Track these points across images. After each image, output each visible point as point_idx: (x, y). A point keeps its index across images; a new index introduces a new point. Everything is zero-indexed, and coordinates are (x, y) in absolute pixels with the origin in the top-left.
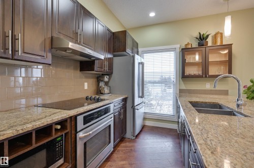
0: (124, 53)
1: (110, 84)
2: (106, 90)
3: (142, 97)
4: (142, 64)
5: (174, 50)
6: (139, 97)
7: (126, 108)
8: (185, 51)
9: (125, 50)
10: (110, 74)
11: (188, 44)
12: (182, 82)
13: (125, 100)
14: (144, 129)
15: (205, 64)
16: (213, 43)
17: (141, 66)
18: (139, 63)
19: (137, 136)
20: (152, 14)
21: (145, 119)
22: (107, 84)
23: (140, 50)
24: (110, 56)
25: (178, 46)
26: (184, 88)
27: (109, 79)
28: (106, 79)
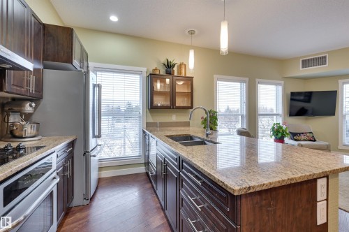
0: (69, 65)
1: (35, 118)
3: (99, 136)
4: (99, 86)
5: (140, 73)
6: (94, 136)
7: (73, 158)
8: (153, 77)
10: (37, 98)
11: (156, 69)
12: (149, 114)
13: (72, 144)
15: (172, 95)
16: (178, 72)
17: (97, 89)
18: (94, 86)
19: (92, 199)
20: (114, 18)
21: (100, 169)
22: (28, 117)
25: (144, 69)
26: (152, 121)
27: (35, 109)
28: (28, 108)
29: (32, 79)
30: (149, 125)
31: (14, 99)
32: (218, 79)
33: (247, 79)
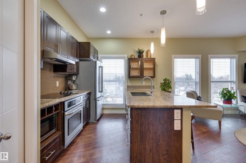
0: (88, 59)
1: (76, 82)
2: (74, 87)
3: (102, 92)
4: (101, 67)
5: (124, 58)
6: (99, 92)
7: (90, 100)
8: (130, 60)
9: (89, 57)
10: (77, 74)
11: (132, 55)
12: (129, 81)
13: (89, 94)
14: (103, 116)
15: (142, 70)
16: (146, 56)
17: (101, 68)
18: (99, 67)
19: (98, 120)
20: (109, 32)
21: (103, 109)
22: (74, 82)
23: (99, 56)
24: (77, 60)
25: (126, 56)
26: (131, 85)
27: (76, 78)
28: (74, 78)
29: (75, 67)
30: (128, 87)
31: (69, 75)
32: (175, 58)
33: (200, 56)
